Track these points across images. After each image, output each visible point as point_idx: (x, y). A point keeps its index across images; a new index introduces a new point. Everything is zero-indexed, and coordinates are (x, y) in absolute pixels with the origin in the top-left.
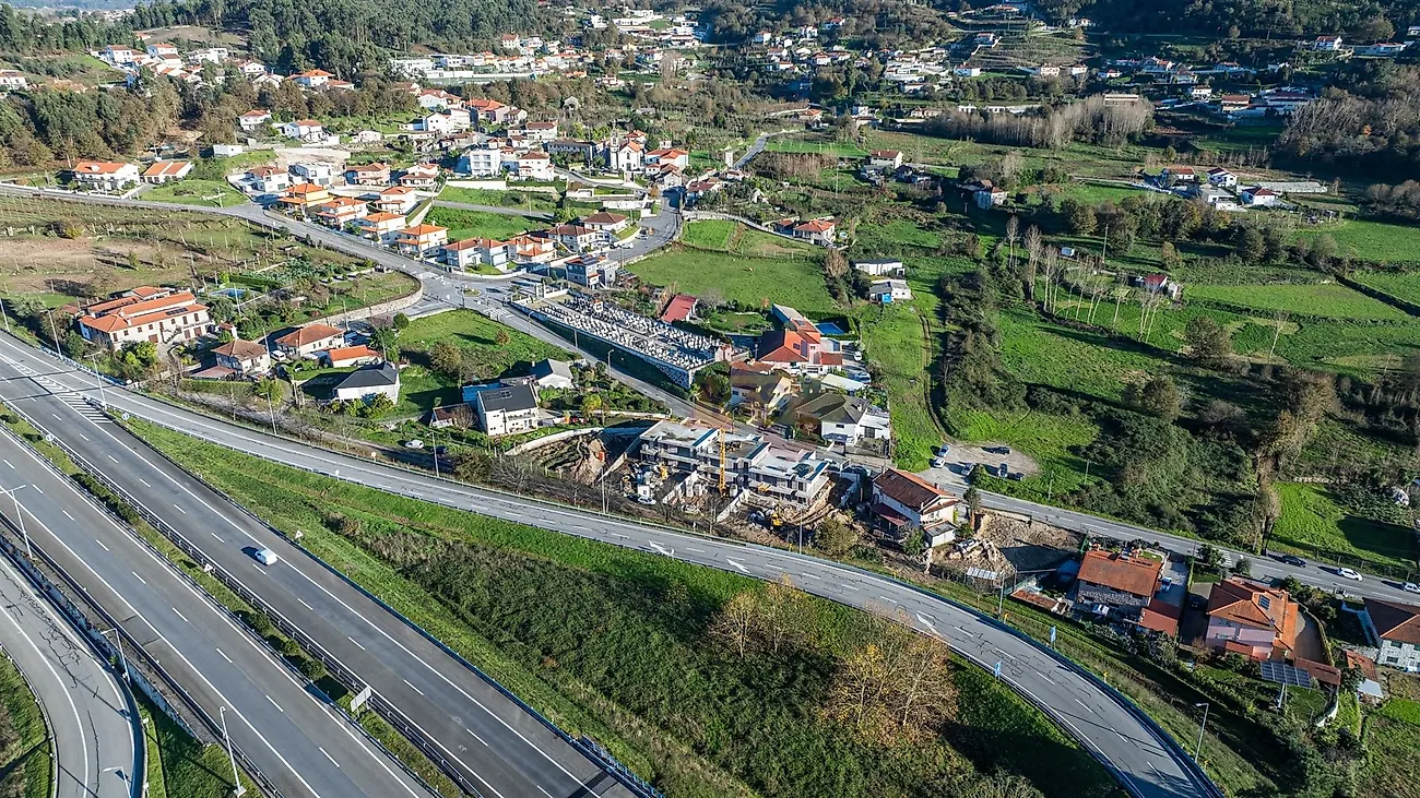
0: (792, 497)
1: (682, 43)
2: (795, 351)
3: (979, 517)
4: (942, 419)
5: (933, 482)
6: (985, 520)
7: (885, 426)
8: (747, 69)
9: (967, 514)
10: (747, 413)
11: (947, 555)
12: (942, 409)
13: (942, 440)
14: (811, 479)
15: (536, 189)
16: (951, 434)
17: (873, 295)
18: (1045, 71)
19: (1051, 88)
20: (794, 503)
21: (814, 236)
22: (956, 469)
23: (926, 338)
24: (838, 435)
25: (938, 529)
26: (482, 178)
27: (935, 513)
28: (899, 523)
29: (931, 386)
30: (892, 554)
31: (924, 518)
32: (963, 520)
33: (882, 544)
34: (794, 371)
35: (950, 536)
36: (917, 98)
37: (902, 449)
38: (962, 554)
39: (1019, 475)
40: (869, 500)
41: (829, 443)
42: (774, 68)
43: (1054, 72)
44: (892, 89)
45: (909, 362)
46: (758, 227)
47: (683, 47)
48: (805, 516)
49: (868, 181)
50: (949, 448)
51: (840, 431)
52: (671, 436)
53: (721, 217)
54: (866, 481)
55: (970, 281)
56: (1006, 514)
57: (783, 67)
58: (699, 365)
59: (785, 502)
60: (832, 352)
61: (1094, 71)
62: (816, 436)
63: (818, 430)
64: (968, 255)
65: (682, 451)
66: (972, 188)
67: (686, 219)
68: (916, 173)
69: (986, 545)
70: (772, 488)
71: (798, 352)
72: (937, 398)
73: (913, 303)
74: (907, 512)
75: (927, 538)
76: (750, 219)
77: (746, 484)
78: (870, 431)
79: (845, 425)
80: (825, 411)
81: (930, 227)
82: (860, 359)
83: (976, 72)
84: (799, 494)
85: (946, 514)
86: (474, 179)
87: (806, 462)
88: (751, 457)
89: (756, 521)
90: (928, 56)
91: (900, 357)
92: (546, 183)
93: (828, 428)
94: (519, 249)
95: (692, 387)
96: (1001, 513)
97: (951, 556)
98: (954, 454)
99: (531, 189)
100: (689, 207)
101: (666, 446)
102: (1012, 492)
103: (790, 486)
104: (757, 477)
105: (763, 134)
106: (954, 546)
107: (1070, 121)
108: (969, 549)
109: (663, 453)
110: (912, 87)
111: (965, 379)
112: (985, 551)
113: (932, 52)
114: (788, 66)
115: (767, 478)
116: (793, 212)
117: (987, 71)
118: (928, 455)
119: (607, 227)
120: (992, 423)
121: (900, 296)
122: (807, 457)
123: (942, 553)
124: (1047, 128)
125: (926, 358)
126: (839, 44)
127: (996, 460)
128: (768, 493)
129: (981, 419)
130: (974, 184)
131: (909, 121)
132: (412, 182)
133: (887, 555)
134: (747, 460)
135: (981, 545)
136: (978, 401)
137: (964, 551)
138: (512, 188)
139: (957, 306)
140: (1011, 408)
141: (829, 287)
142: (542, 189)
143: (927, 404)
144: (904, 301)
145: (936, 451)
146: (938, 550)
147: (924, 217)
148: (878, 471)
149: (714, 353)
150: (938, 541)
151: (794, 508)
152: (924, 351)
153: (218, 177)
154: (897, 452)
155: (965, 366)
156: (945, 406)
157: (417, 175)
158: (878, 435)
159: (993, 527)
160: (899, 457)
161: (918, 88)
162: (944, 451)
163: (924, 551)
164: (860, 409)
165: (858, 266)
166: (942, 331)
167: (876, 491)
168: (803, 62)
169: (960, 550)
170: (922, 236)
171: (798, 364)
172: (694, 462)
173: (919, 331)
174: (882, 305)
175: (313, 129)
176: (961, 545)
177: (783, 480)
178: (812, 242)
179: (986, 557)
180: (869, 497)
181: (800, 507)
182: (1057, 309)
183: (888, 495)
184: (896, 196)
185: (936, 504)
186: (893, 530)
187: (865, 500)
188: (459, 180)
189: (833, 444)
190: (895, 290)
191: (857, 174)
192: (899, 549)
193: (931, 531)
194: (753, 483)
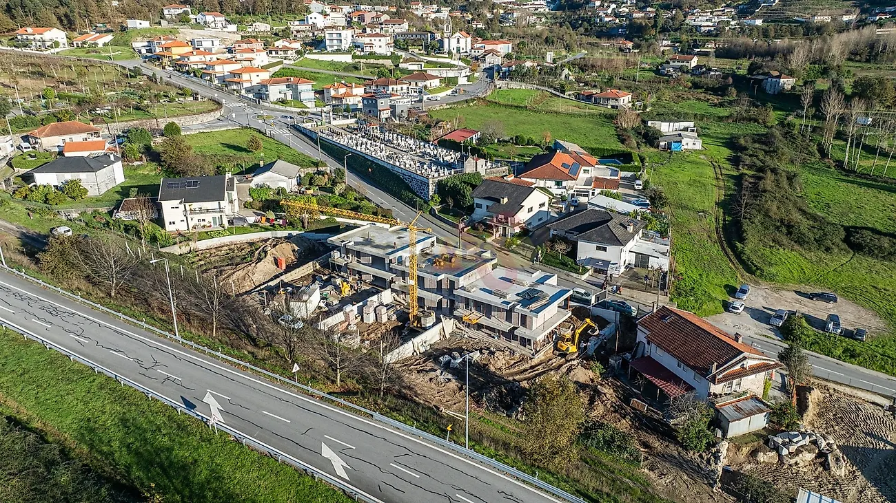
0: (510, 335)
1: (536, 9)
2: (562, 169)
3: (803, 392)
4: (739, 256)
5: (733, 332)
6: (815, 396)
7: (663, 254)
8: (580, 22)
9: (784, 385)
10: (488, 228)
11: (754, 453)
12: (739, 245)
13: (739, 278)
14: (537, 311)
15: (376, 62)
16: (753, 273)
17: (662, 144)
18: (817, 19)
19: (824, 29)
20: (514, 344)
21: (611, 103)
22: (761, 316)
23: (717, 179)
24: (599, 260)
25: (738, 409)
26: (333, 53)
27: (735, 382)
28: (673, 391)
29: (724, 220)
30: (656, 444)
31: (716, 389)
32: (777, 393)
33: (642, 422)
34: (559, 191)
35: (759, 422)
36: (711, 35)
37: (686, 284)
38: (780, 456)
39: (860, 332)
40: (629, 349)
41: (585, 271)
42: (601, 20)
43: (828, 19)
44: (691, 30)
45: (698, 197)
46: (562, 95)
47: (537, 12)
48: (526, 366)
49: (666, 75)
50: (751, 288)
51: (601, 255)
52: (368, 242)
53: (529, 87)
54: (628, 322)
55: (764, 140)
56: (848, 390)
57: (607, 19)
58: (445, 174)
59: (503, 342)
60: (609, 178)
61: (864, 16)
62: (569, 260)
63: (573, 253)
64: (759, 123)
65: (377, 262)
66: (760, 77)
67: (498, 86)
68: (710, 69)
69: (823, 444)
70: (484, 321)
71: (566, 171)
72: (732, 234)
73: (705, 152)
74: (688, 375)
75: (718, 422)
76: (556, 89)
77: (450, 313)
78: (643, 259)
79: (608, 248)
80: (582, 229)
81: (721, 105)
82: (641, 187)
83: (759, 22)
84: (521, 332)
85: (753, 384)
86: (328, 53)
87: (540, 288)
88: (459, 275)
89: (447, 367)
90: (720, 13)
91: (687, 193)
92: (385, 57)
93: (586, 250)
94: (333, 93)
95: (432, 198)
96: (837, 387)
97: (761, 457)
98: (757, 296)
99: (372, 61)
100: (502, 78)
101: (359, 254)
102: (853, 356)
103: (509, 319)
104: (467, 302)
105: (583, 51)
106: (765, 439)
107: (846, 44)
108: (793, 448)
109: (353, 262)
110: (707, 28)
111: (767, 215)
112: (821, 454)
113: (724, 10)
114: (611, 19)
115: (479, 306)
116: (595, 86)
117: (768, 22)
118: (721, 295)
119: (421, 84)
120: (804, 264)
121: (690, 147)
122: (541, 281)
123: (745, 450)
124: (826, 47)
125: (718, 195)
126: (652, 7)
127: (820, 310)
128: (479, 327)
129: (789, 258)
130: (762, 74)
131: (703, 50)
132: (277, 53)
133: (646, 445)
134: (452, 278)
135: (815, 443)
136: (785, 240)
137: (785, 452)
138: (357, 60)
139: (750, 156)
140: (828, 250)
141: (618, 135)
142: (381, 62)
143: (719, 238)
144: (695, 150)
145: (732, 291)
146: (737, 443)
147: (716, 100)
148: (648, 310)
149: (463, 163)
150: (737, 428)
151: (513, 352)
152: (715, 189)
153: (126, 44)
154: (677, 288)
155: (766, 201)
156: (742, 240)
157: (280, 47)
158: (654, 263)
159: (828, 410)
160: (680, 295)
161: (712, 29)
162: (744, 292)
163: (714, 445)
164: (630, 229)
165: (650, 123)
166: (735, 173)
167: (641, 337)
168: (623, 16)
169: (776, 448)
170: (713, 110)
171: (564, 184)
172: (388, 276)
173: (710, 172)
174: (671, 152)
175: (217, 19)
176: (779, 440)
177: (499, 310)
178: (609, 107)
179: (825, 466)
180: (629, 344)
181: (520, 350)
182: (860, 166)
183: (658, 345)
184: (690, 85)
185: (738, 367)
186: (661, 401)
187: (623, 349)
188: (315, 53)
189: (591, 272)
190: (684, 141)
191: (657, 72)
192: (668, 434)
193: (728, 411)
194: (461, 311)
